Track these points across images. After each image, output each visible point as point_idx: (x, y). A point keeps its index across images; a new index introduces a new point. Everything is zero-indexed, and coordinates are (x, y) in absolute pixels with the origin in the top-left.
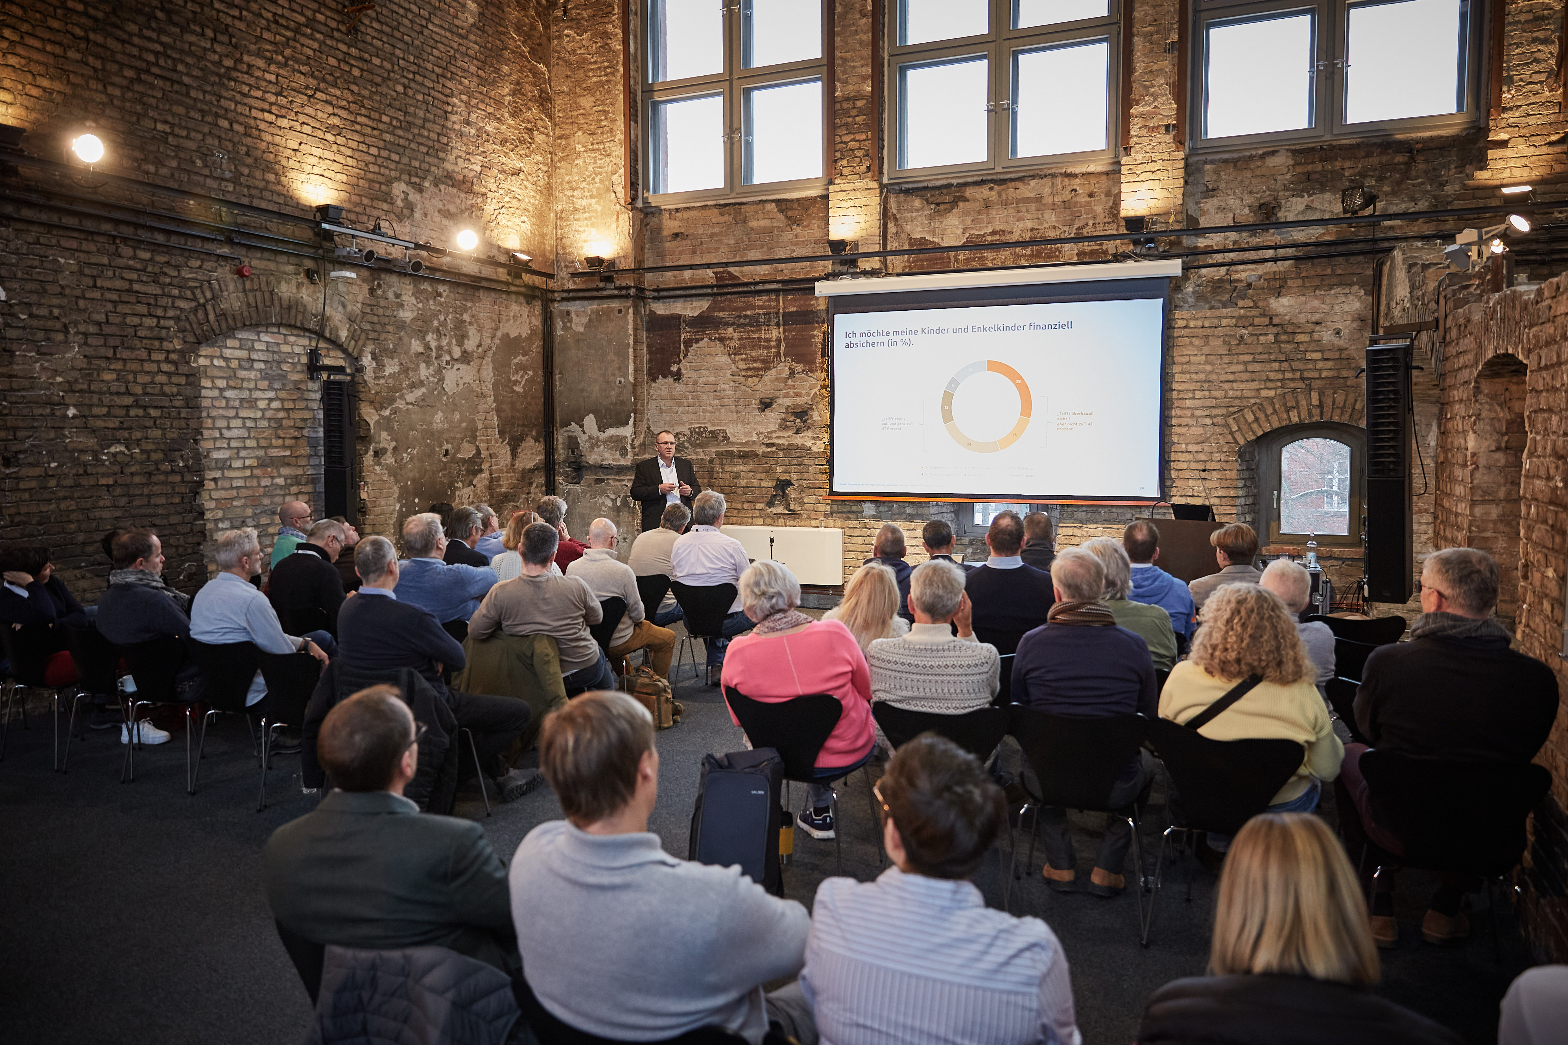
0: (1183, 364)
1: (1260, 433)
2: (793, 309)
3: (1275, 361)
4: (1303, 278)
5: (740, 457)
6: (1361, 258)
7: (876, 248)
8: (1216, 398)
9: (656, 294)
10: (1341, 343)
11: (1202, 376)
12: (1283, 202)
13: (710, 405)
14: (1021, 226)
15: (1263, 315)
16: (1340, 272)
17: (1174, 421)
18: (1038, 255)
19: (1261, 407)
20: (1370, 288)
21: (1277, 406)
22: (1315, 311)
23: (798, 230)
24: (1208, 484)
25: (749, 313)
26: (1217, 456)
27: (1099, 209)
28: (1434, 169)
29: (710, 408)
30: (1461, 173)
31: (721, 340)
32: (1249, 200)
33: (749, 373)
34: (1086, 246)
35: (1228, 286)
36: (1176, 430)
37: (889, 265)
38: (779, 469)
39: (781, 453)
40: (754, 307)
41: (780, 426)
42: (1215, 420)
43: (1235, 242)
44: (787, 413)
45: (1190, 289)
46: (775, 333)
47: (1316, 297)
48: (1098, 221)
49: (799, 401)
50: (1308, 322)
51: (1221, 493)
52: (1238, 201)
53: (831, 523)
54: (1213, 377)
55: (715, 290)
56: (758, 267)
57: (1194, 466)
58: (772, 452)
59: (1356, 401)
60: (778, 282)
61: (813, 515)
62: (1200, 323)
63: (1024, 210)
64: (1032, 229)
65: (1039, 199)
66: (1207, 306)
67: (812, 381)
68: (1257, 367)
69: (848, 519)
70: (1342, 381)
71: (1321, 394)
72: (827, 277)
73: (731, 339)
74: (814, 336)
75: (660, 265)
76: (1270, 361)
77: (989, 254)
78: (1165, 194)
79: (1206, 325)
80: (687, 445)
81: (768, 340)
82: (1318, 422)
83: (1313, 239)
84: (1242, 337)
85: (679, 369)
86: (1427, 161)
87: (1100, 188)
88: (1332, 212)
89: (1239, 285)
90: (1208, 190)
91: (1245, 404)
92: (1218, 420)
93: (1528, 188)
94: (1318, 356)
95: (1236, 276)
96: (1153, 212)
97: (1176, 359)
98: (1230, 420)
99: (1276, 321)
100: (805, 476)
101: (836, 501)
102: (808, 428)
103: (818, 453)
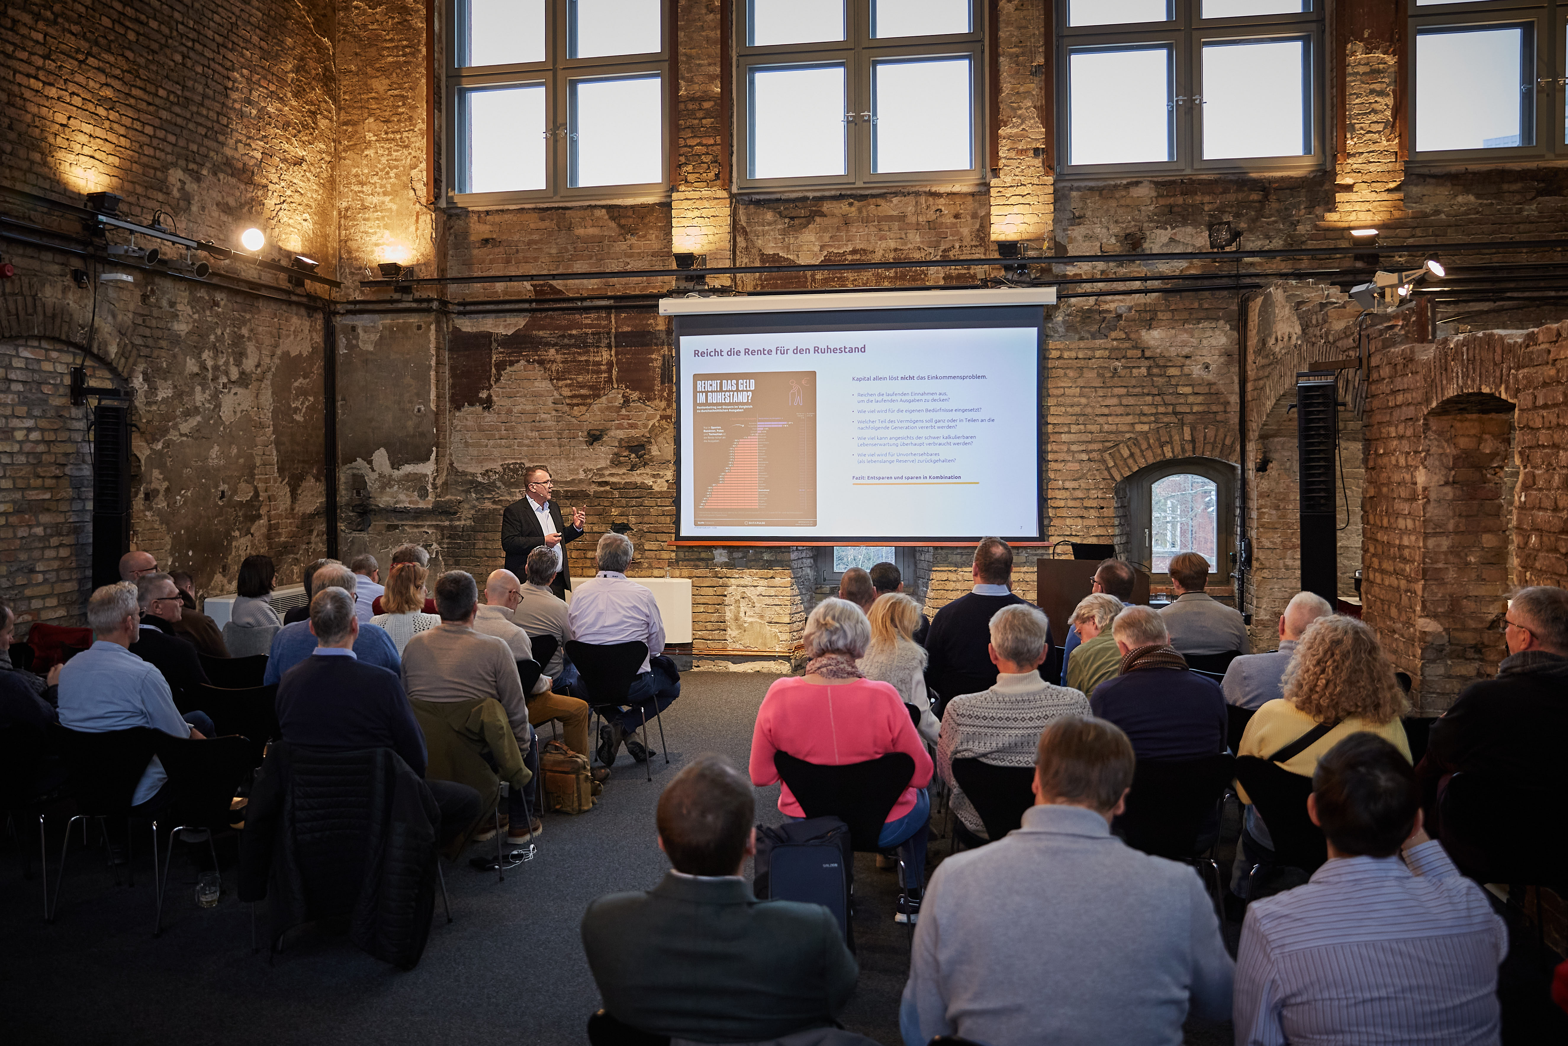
0: (1058, 396)
1: (1136, 469)
2: (627, 329)
3: (1148, 395)
4: (1173, 311)
5: (567, 497)
6: (1225, 293)
7: (727, 264)
8: (1092, 433)
9: (461, 308)
10: (1210, 377)
11: (1077, 410)
12: (1148, 233)
13: (528, 437)
14: (884, 245)
15: (1135, 347)
16: (1206, 306)
17: (1050, 457)
18: (903, 277)
19: (1136, 443)
20: (1234, 323)
21: (1151, 441)
22: (1184, 344)
23: (633, 240)
24: (1087, 522)
25: (574, 332)
26: (1094, 493)
27: (965, 231)
28: (1286, 209)
29: (527, 442)
30: (1310, 213)
31: (541, 362)
32: (1115, 229)
33: (575, 401)
34: (954, 270)
35: (1097, 317)
36: (1052, 465)
37: (739, 283)
38: (614, 512)
39: (616, 494)
40: (580, 326)
41: (612, 462)
42: (1091, 456)
43: (1102, 272)
44: (620, 446)
45: (1060, 319)
46: (605, 355)
47: (1186, 331)
48: (965, 243)
49: (633, 433)
50: (1178, 355)
51: (1098, 532)
52: (1105, 230)
53: (677, 572)
54: (1089, 410)
55: (534, 305)
56: (585, 281)
57: (1071, 503)
58: (606, 492)
59: (1226, 436)
60: (609, 298)
61: (655, 564)
62: (1073, 355)
63: (887, 228)
64: (896, 250)
65: (902, 218)
66: (1077, 337)
67: (650, 411)
68: (1131, 401)
69: (697, 567)
70: (1211, 416)
71: (1193, 429)
72: (669, 294)
73: (554, 361)
74: (652, 360)
75: (466, 275)
76: (1144, 394)
77: (850, 275)
78: (1035, 219)
79: (1080, 356)
80: (499, 484)
81: (599, 364)
82: (1189, 458)
83: (1177, 273)
84: (1115, 369)
85: (490, 396)
86: (1278, 200)
87: (966, 209)
88: (1193, 245)
89: (1109, 316)
90: (1075, 217)
91: (1120, 438)
92: (1094, 455)
93: (1374, 232)
94: (1188, 390)
95: (1105, 307)
96: (1024, 237)
97: (1051, 392)
98: (1106, 456)
99: (1148, 354)
100: (646, 519)
101: (683, 547)
102: (645, 464)
103: (661, 492)
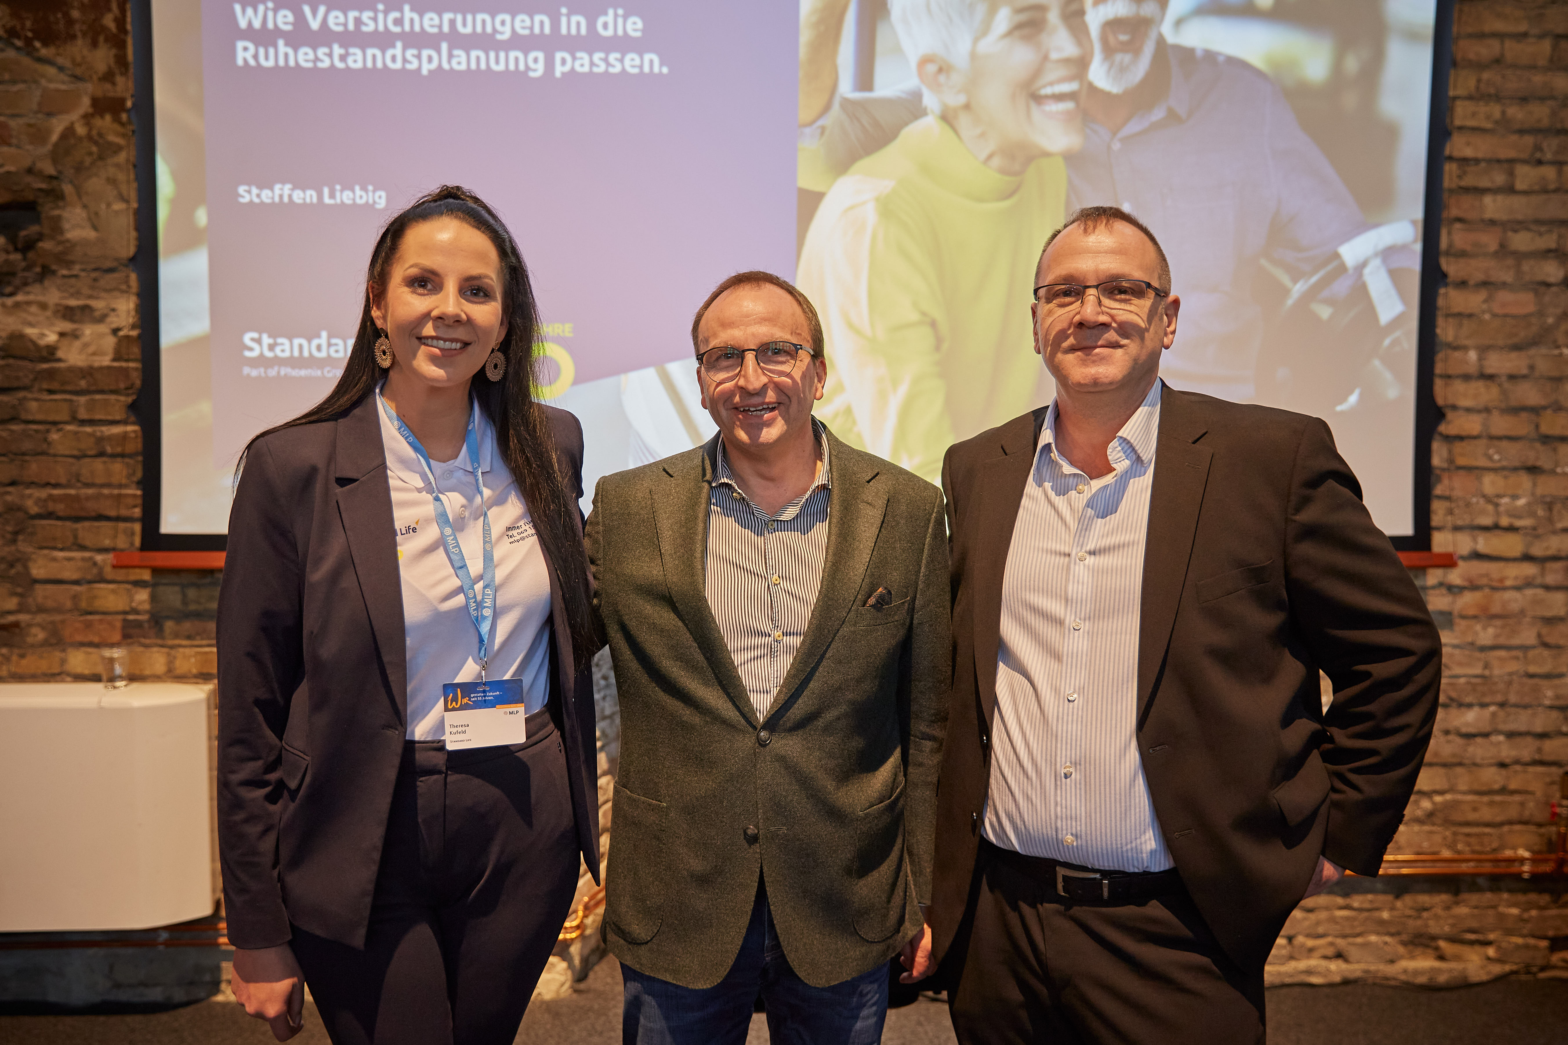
0: (1480, 66)
53: (157, 660)
57: (1501, 424)
61: (73, 629)
100: (34, 468)
101: (177, 571)
102: (46, 272)
103: (88, 372)
